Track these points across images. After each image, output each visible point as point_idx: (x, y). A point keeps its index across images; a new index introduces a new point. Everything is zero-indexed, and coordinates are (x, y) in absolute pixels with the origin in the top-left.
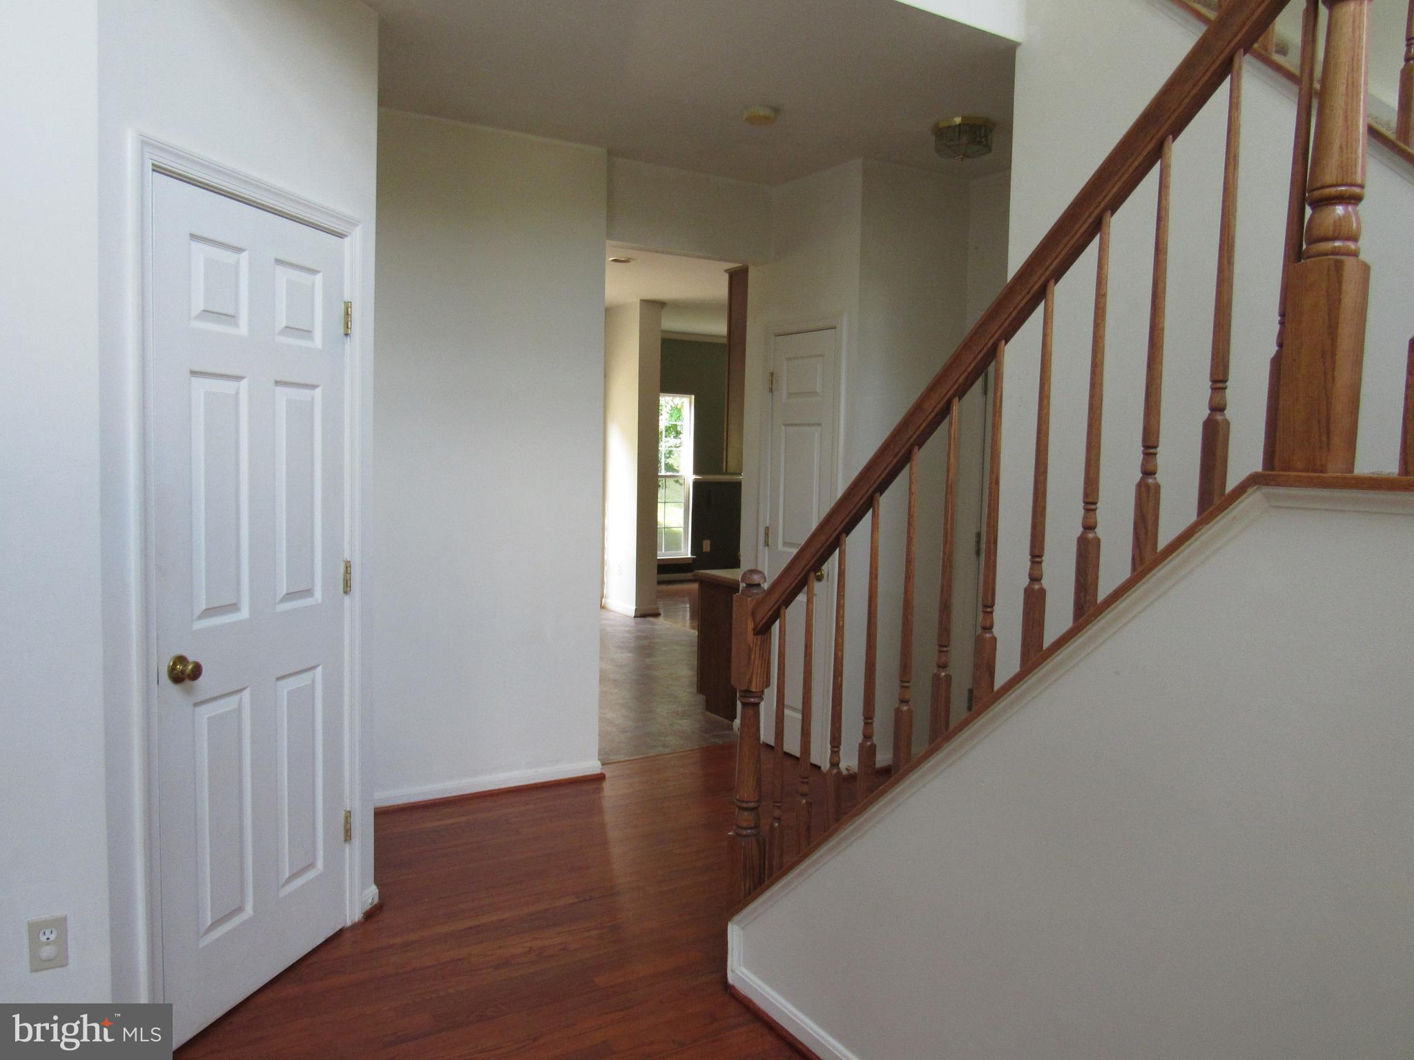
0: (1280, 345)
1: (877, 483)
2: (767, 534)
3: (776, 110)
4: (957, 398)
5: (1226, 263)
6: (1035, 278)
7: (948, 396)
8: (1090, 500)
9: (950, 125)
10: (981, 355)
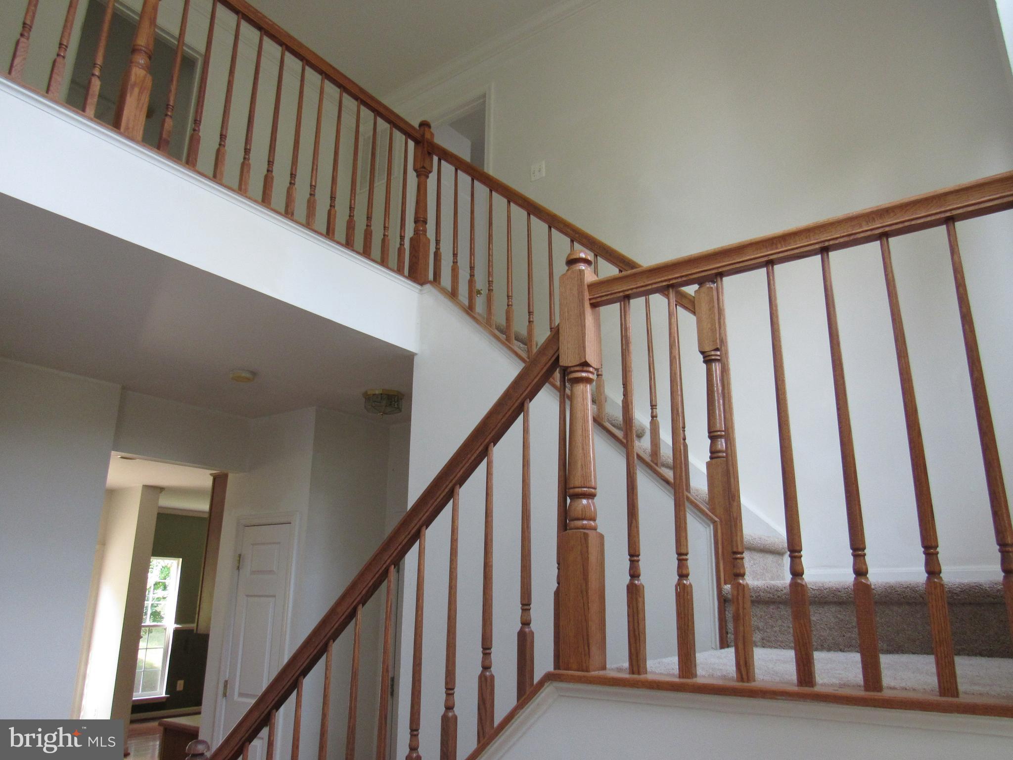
0: (558, 583)
1: (302, 668)
2: (225, 686)
3: (254, 374)
4: (361, 605)
5: (526, 526)
6: (413, 525)
7: (354, 604)
8: (450, 687)
9: (374, 393)
10: (377, 576)
